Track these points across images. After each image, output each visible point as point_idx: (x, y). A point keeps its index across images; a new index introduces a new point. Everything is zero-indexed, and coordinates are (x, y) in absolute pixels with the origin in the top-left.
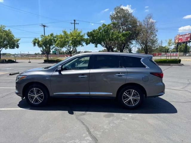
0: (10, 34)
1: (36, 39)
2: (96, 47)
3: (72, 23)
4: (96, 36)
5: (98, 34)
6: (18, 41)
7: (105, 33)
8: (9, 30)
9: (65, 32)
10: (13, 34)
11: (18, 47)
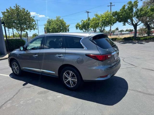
0: (63, 21)
1: (78, 24)
2: (124, 25)
3: (109, 6)
4: (121, 15)
5: (123, 12)
6: (68, 27)
7: (129, 10)
8: (62, 19)
9: (97, 15)
10: (65, 22)
11: (68, 31)
